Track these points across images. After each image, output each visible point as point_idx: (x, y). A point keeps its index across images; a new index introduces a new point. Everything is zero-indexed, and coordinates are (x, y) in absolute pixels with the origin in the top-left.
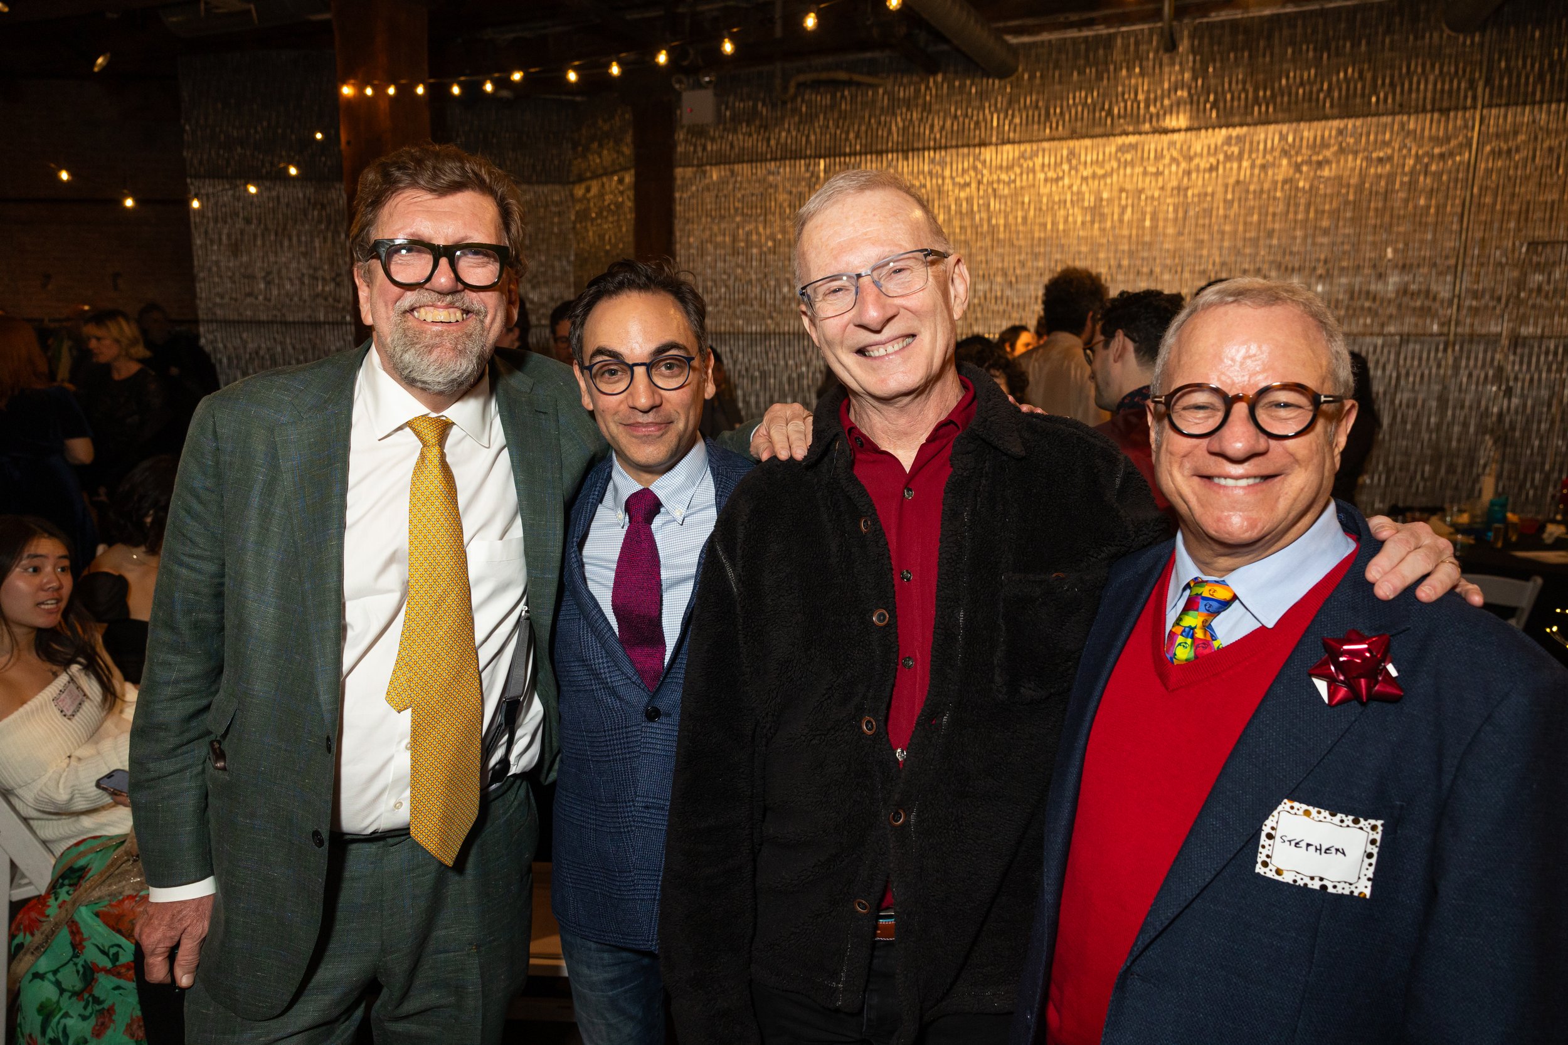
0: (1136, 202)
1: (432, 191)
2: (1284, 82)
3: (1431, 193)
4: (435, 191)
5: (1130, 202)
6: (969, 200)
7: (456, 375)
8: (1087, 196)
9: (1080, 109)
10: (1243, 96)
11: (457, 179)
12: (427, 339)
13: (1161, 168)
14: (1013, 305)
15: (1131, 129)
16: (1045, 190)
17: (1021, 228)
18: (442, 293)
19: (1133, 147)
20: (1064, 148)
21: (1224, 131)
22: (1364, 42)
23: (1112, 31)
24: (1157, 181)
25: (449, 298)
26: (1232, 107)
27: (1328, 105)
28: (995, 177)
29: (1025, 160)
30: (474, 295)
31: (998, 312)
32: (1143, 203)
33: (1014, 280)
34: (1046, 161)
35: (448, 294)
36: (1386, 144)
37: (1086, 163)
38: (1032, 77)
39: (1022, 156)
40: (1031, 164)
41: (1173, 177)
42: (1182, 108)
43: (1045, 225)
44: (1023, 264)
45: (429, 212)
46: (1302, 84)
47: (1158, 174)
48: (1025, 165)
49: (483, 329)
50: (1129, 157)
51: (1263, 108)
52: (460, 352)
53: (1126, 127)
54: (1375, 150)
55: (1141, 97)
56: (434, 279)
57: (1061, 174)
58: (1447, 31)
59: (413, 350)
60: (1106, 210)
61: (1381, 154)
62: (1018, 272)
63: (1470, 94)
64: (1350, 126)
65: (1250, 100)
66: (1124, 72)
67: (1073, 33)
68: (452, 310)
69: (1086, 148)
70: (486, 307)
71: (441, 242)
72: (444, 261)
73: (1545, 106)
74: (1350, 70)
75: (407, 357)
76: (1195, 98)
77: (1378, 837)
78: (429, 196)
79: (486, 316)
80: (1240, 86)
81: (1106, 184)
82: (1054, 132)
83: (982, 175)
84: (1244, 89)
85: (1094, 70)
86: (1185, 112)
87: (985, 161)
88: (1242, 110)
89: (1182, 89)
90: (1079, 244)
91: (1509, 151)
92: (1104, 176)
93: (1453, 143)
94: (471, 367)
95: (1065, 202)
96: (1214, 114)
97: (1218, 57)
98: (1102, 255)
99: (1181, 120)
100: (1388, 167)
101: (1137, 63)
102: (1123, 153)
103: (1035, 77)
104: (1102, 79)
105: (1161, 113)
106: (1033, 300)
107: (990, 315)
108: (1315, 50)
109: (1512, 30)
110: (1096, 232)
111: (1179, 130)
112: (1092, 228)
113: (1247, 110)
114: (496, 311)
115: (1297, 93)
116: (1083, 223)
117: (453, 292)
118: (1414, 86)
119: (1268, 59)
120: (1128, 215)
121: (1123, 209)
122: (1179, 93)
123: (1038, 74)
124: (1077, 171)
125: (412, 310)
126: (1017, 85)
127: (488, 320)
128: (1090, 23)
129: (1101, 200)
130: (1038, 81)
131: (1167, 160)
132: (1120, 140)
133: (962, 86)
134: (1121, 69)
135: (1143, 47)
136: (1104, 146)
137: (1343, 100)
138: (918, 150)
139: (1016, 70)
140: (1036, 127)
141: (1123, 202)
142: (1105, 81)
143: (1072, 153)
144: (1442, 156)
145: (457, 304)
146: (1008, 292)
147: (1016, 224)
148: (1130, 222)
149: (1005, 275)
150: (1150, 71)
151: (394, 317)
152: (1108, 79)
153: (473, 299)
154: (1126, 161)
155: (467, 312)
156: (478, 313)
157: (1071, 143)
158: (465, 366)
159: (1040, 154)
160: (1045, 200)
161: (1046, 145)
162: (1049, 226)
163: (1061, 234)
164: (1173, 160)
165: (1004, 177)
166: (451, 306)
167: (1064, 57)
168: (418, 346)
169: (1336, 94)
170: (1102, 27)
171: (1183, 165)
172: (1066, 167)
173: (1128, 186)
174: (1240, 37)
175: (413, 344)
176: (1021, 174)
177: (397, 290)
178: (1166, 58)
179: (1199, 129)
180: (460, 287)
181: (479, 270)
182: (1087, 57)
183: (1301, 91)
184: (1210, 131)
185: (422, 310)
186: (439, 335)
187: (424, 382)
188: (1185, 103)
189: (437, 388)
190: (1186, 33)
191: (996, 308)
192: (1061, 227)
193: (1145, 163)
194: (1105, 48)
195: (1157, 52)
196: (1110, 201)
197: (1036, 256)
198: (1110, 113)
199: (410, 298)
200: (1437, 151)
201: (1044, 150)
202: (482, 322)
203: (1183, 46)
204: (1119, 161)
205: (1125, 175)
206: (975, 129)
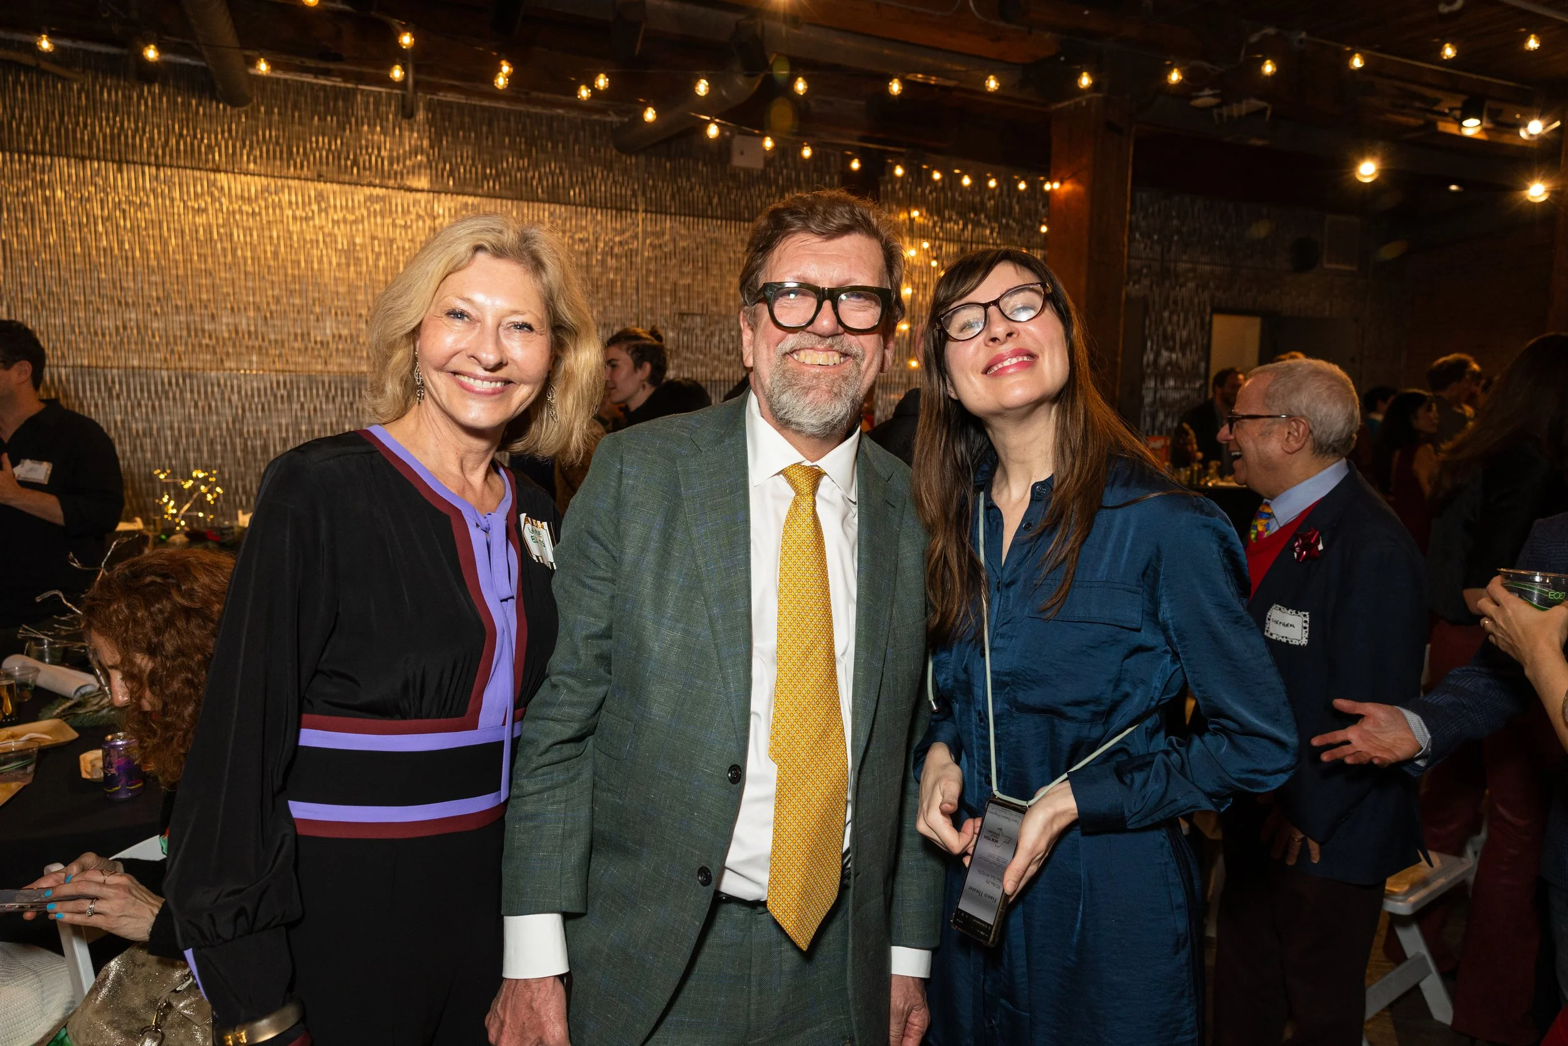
0: (389, 249)
1: (820, 234)
2: (505, 165)
3: (617, 270)
4: (823, 234)
5: (383, 249)
6: (208, 229)
7: (828, 418)
8: (339, 239)
9: (324, 153)
10: (474, 170)
11: (847, 222)
12: (805, 381)
13: (409, 223)
14: (270, 342)
15: (377, 181)
16: (295, 228)
17: (272, 263)
18: (823, 336)
19: (378, 199)
20: (312, 188)
21: (460, 198)
22: (560, 146)
23: (349, 86)
24: (406, 233)
25: (829, 341)
26: (465, 178)
27: (540, 191)
28: (236, 207)
29: (270, 193)
30: (853, 338)
31: (253, 347)
32: (395, 252)
33: (268, 315)
34: (293, 199)
35: (828, 337)
36: (585, 228)
37: (335, 207)
38: (270, 112)
39: (266, 189)
40: (277, 200)
41: (421, 232)
42: (423, 171)
43: (299, 262)
44: (278, 301)
45: (816, 255)
46: (519, 169)
47: (405, 227)
48: (270, 200)
49: (859, 372)
50: (378, 207)
51: (491, 184)
52: (836, 394)
53: (372, 179)
54: (576, 232)
55: (384, 153)
56: (816, 322)
57: (310, 214)
58: (614, 152)
59: (790, 391)
60: (361, 255)
61: (581, 236)
62: (273, 307)
63: (633, 200)
64: (558, 211)
65: (480, 176)
66: (366, 128)
67: (309, 79)
68: (830, 353)
69: (334, 193)
70: (864, 350)
71: (825, 285)
72: (827, 304)
73: (678, 217)
74: (553, 165)
75: (785, 398)
76: (434, 164)
77: (1308, 620)
78: (818, 240)
79: (863, 359)
80: (470, 162)
81: (357, 230)
82: (299, 171)
83: (221, 204)
84: (473, 164)
85: (335, 119)
86: (425, 175)
87: (222, 188)
88: (474, 182)
89: (422, 154)
90: (336, 285)
91: (660, 246)
92: (355, 222)
93: (627, 234)
94: (845, 410)
95: (317, 241)
96: (451, 183)
97: (450, 132)
98: (361, 297)
99: (423, 182)
100: (587, 245)
101: (378, 121)
102: (372, 203)
103: (273, 112)
104: (344, 130)
105: (405, 171)
106: (292, 337)
107: (244, 350)
108: (526, 143)
109: (654, 159)
110: (352, 275)
111: (422, 191)
112: (348, 271)
113: (478, 183)
114: (874, 356)
115: (516, 177)
116: (339, 265)
117: (833, 335)
118: (598, 187)
119: (490, 143)
120: (382, 263)
121: (378, 255)
122: (419, 157)
123: (276, 110)
124: (327, 214)
125: (793, 351)
126: (253, 115)
127: (864, 365)
128: (327, 73)
129: (354, 244)
130: (276, 117)
131: (413, 217)
132: (367, 191)
133: (187, 105)
134: (363, 124)
135: (383, 109)
136: (352, 194)
137: (550, 189)
138: (134, 163)
139: (250, 100)
140: (278, 163)
141: (377, 249)
142: (348, 132)
143: (320, 197)
144: (621, 243)
145: (836, 347)
146: (262, 328)
147: (266, 258)
148: (385, 270)
149: (258, 309)
150: (391, 131)
151: (775, 359)
152: (351, 131)
153: (852, 342)
154: (375, 210)
155: (845, 355)
156: (855, 357)
157: (321, 186)
158: (840, 409)
159: (286, 191)
160: (295, 238)
161: (292, 183)
162: (303, 264)
163: (318, 273)
164: (419, 216)
165: (246, 208)
166: (830, 348)
167: (303, 99)
168: (796, 388)
169: (545, 183)
170: (339, 79)
171: (428, 222)
172: (315, 207)
173: (380, 235)
174: (467, 120)
175: (791, 385)
176: (267, 208)
177: (780, 332)
178: (405, 124)
179: (439, 192)
180: (841, 329)
181: (860, 314)
182: (327, 105)
183: (519, 175)
184: (449, 195)
185: (802, 353)
186: (817, 377)
187: (798, 424)
188: (426, 168)
189: (810, 430)
190: (421, 105)
191: (250, 343)
192: (316, 266)
193: (394, 216)
194: (344, 100)
195: (396, 115)
196: (363, 246)
197: (291, 293)
198: (355, 163)
199: (791, 340)
200: (617, 239)
201: (289, 188)
202: (858, 365)
203: (421, 116)
204: (368, 209)
205: (376, 224)
206: (206, 154)
